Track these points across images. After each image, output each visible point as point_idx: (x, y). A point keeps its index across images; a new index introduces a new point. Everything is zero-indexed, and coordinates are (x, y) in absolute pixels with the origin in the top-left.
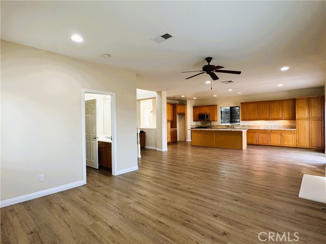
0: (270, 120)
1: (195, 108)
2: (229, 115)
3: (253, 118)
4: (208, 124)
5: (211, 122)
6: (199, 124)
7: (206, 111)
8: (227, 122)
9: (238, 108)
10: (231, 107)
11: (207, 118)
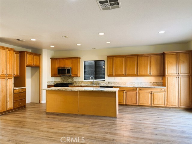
0: (138, 76)
1: (53, 60)
2: (94, 69)
3: (120, 73)
4: (70, 80)
5: (73, 77)
6: (58, 80)
7: (67, 64)
8: (92, 78)
9: (103, 62)
10: (95, 61)
11: (69, 72)
